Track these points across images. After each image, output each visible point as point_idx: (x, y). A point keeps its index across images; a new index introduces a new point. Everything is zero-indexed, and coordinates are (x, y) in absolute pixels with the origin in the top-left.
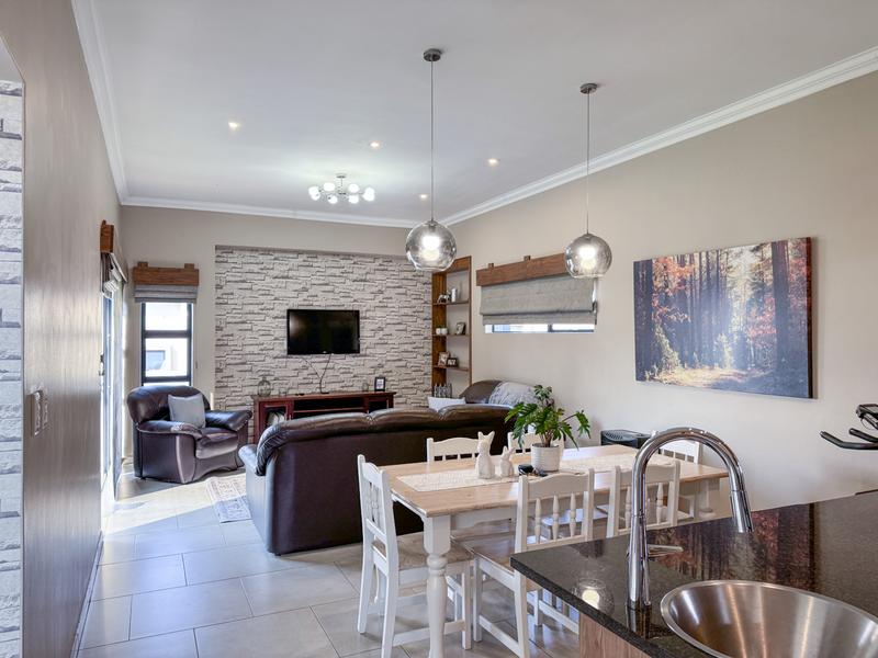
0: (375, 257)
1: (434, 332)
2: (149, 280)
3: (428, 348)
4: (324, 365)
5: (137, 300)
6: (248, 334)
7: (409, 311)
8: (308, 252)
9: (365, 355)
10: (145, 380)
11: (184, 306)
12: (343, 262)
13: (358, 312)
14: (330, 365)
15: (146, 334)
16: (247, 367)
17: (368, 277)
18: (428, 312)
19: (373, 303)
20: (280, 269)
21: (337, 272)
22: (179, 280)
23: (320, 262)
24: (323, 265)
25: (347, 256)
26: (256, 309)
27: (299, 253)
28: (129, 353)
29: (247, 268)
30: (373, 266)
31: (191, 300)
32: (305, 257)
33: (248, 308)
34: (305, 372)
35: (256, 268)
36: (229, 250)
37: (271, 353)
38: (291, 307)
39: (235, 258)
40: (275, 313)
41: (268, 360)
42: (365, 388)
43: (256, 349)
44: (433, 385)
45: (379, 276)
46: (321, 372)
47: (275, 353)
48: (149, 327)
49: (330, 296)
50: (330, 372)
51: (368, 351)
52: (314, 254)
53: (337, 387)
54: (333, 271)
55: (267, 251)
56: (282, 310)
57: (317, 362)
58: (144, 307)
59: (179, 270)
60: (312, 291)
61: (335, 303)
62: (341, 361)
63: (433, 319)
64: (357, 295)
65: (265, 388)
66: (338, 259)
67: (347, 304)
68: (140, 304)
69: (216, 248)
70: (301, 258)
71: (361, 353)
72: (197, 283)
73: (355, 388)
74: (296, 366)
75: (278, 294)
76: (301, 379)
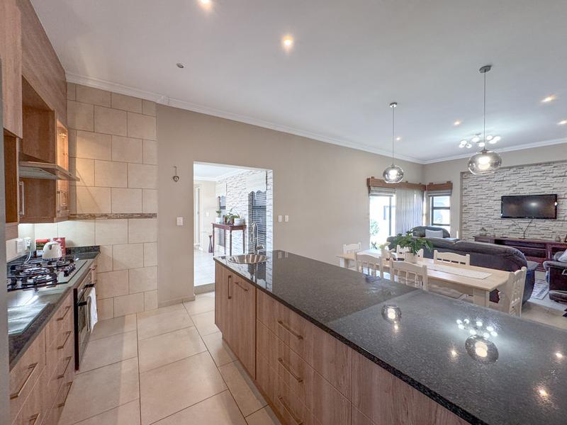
2: (430, 188)
4: (527, 224)
5: (429, 196)
6: (480, 208)
8: (517, 166)
9: (564, 221)
10: (433, 224)
11: (448, 197)
12: (543, 168)
13: (556, 195)
14: (531, 225)
15: (433, 208)
16: (479, 223)
20: (498, 177)
21: (540, 174)
22: (446, 188)
23: (525, 168)
24: (527, 171)
25: (548, 164)
26: (484, 197)
27: (510, 168)
28: (427, 215)
31: (450, 195)
32: (515, 169)
33: (479, 197)
34: (514, 227)
36: (470, 173)
37: (492, 217)
38: (508, 193)
40: (495, 198)
41: (490, 220)
42: (558, 240)
43: (484, 215)
46: (525, 228)
47: (495, 217)
48: (434, 206)
49: (534, 187)
50: (532, 229)
52: (522, 167)
53: (539, 237)
54: (536, 174)
56: (499, 196)
57: (523, 223)
58: (433, 198)
59: (443, 184)
60: (519, 186)
61: (537, 191)
62: (541, 223)
64: (557, 186)
65: (484, 233)
66: (538, 166)
67: (548, 191)
68: (431, 198)
69: (462, 173)
70: (512, 170)
71: (558, 219)
72: (452, 189)
73: (553, 240)
74: (508, 224)
75: (497, 189)
76: (511, 230)
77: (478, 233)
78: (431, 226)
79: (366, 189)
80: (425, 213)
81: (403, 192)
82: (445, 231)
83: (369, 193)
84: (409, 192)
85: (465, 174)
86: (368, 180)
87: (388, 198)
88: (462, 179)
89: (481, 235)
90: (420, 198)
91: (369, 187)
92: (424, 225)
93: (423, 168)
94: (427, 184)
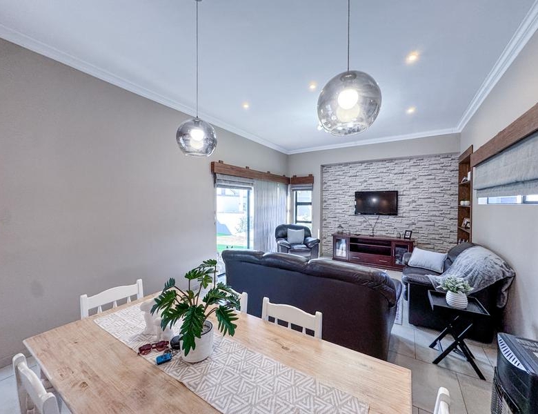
0: (411, 159)
1: (459, 204)
2: (293, 182)
3: (455, 214)
4: (375, 221)
5: (293, 190)
6: (337, 204)
7: (438, 190)
8: (367, 162)
9: (402, 217)
10: (297, 221)
11: (310, 192)
12: (387, 165)
13: (397, 192)
14: (379, 221)
15: (297, 204)
16: (337, 219)
17: (405, 171)
18: (455, 189)
19: (408, 186)
20: (352, 172)
21: (384, 170)
22: (307, 181)
23: (374, 166)
24: (376, 167)
25: (391, 160)
26: (341, 192)
27: (362, 163)
28: (291, 211)
29: (337, 173)
30: (408, 164)
31: (312, 190)
32: (366, 164)
33: (337, 192)
34: (365, 224)
35: (341, 173)
36: (330, 166)
38: (361, 188)
39: (332, 170)
40: (349, 194)
41: (346, 216)
42: (399, 236)
43: (341, 211)
44: (458, 240)
45: (413, 169)
46: (373, 224)
47: (349, 213)
48: (298, 201)
49: (380, 183)
50: (379, 225)
51: (404, 215)
52: (370, 162)
53: (384, 233)
54: (382, 170)
55: (346, 164)
56: (353, 192)
57: (372, 219)
58: (296, 193)
59: (305, 177)
60: (369, 182)
61: (383, 187)
62: (386, 220)
63: (459, 195)
64: (397, 182)
65: (340, 230)
66: (385, 163)
67: (391, 188)
68: (295, 192)
69: (323, 166)
70: (363, 165)
71: (399, 215)
72: (313, 183)
73: (394, 236)
74: (360, 220)
75: (351, 184)
76: (362, 227)
77: (336, 230)
78: (294, 224)
79: (211, 176)
80: (289, 208)
81: (264, 184)
82: (307, 230)
83: (215, 182)
84: (271, 185)
85: (325, 168)
86: (213, 164)
87: (246, 191)
88: (322, 172)
89: (338, 233)
90: (284, 192)
91: (215, 175)
92: (288, 223)
93: (287, 158)
94: (291, 177)
